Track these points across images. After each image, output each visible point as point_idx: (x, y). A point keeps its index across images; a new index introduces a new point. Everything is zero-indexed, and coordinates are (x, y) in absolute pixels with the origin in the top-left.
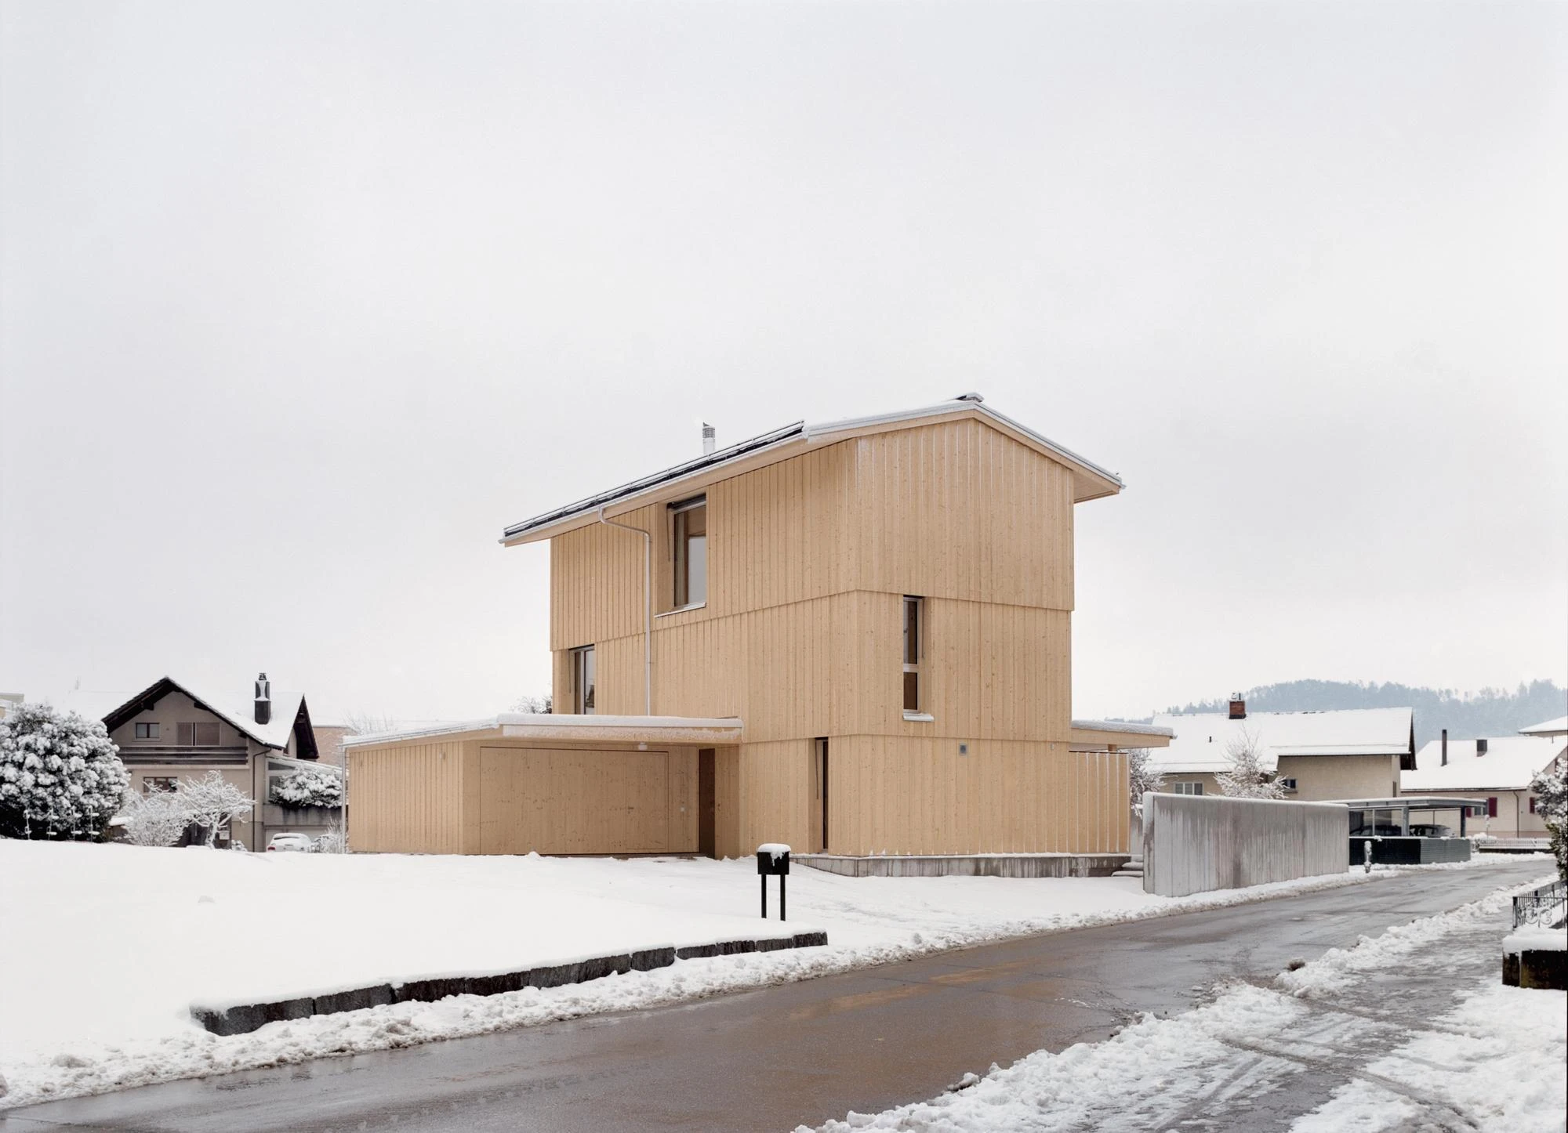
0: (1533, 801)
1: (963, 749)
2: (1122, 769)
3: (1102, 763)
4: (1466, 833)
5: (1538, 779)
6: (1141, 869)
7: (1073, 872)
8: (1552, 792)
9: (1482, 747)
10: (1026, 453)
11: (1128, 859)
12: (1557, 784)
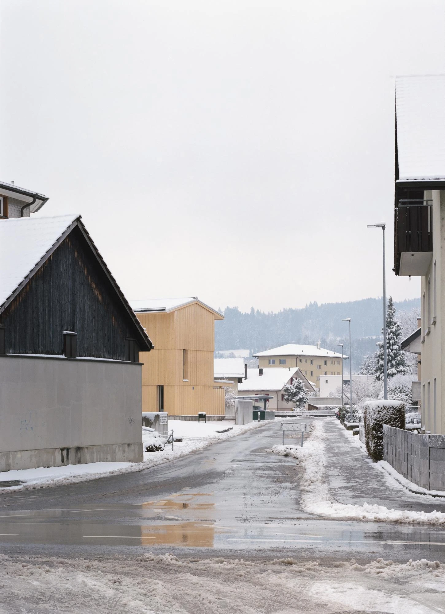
0: (283, 396)
1: (193, 388)
2: (223, 391)
3: (219, 391)
4: (267, 409)
5: (286, 386)
6: (235, 419)
7: (214, 420)
8: (292, 392)
9: (261, 372)
10: (205, 311)
11: (225, 417)
12: (294, 389)
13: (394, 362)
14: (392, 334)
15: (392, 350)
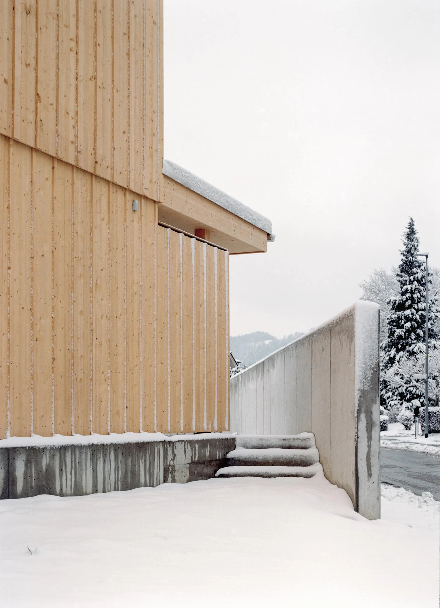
7: (169, 475)
13: (419, 331)
14: (415, 283)
15: (417, 310)
